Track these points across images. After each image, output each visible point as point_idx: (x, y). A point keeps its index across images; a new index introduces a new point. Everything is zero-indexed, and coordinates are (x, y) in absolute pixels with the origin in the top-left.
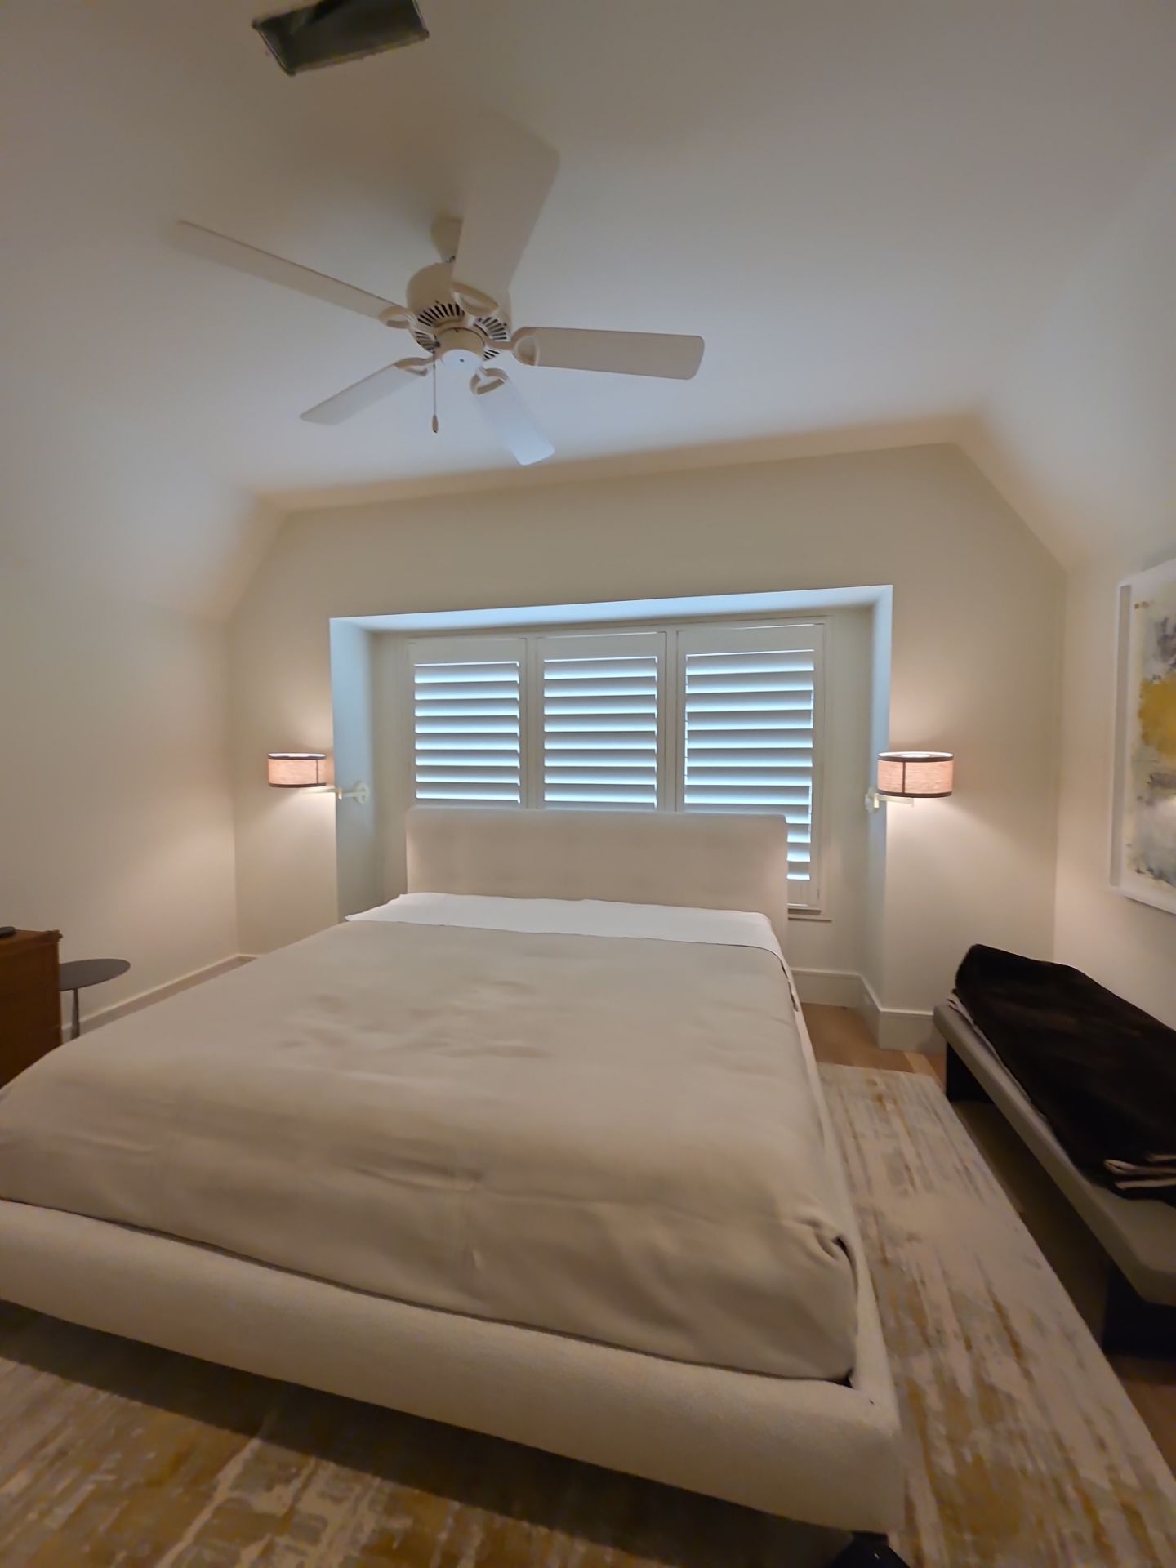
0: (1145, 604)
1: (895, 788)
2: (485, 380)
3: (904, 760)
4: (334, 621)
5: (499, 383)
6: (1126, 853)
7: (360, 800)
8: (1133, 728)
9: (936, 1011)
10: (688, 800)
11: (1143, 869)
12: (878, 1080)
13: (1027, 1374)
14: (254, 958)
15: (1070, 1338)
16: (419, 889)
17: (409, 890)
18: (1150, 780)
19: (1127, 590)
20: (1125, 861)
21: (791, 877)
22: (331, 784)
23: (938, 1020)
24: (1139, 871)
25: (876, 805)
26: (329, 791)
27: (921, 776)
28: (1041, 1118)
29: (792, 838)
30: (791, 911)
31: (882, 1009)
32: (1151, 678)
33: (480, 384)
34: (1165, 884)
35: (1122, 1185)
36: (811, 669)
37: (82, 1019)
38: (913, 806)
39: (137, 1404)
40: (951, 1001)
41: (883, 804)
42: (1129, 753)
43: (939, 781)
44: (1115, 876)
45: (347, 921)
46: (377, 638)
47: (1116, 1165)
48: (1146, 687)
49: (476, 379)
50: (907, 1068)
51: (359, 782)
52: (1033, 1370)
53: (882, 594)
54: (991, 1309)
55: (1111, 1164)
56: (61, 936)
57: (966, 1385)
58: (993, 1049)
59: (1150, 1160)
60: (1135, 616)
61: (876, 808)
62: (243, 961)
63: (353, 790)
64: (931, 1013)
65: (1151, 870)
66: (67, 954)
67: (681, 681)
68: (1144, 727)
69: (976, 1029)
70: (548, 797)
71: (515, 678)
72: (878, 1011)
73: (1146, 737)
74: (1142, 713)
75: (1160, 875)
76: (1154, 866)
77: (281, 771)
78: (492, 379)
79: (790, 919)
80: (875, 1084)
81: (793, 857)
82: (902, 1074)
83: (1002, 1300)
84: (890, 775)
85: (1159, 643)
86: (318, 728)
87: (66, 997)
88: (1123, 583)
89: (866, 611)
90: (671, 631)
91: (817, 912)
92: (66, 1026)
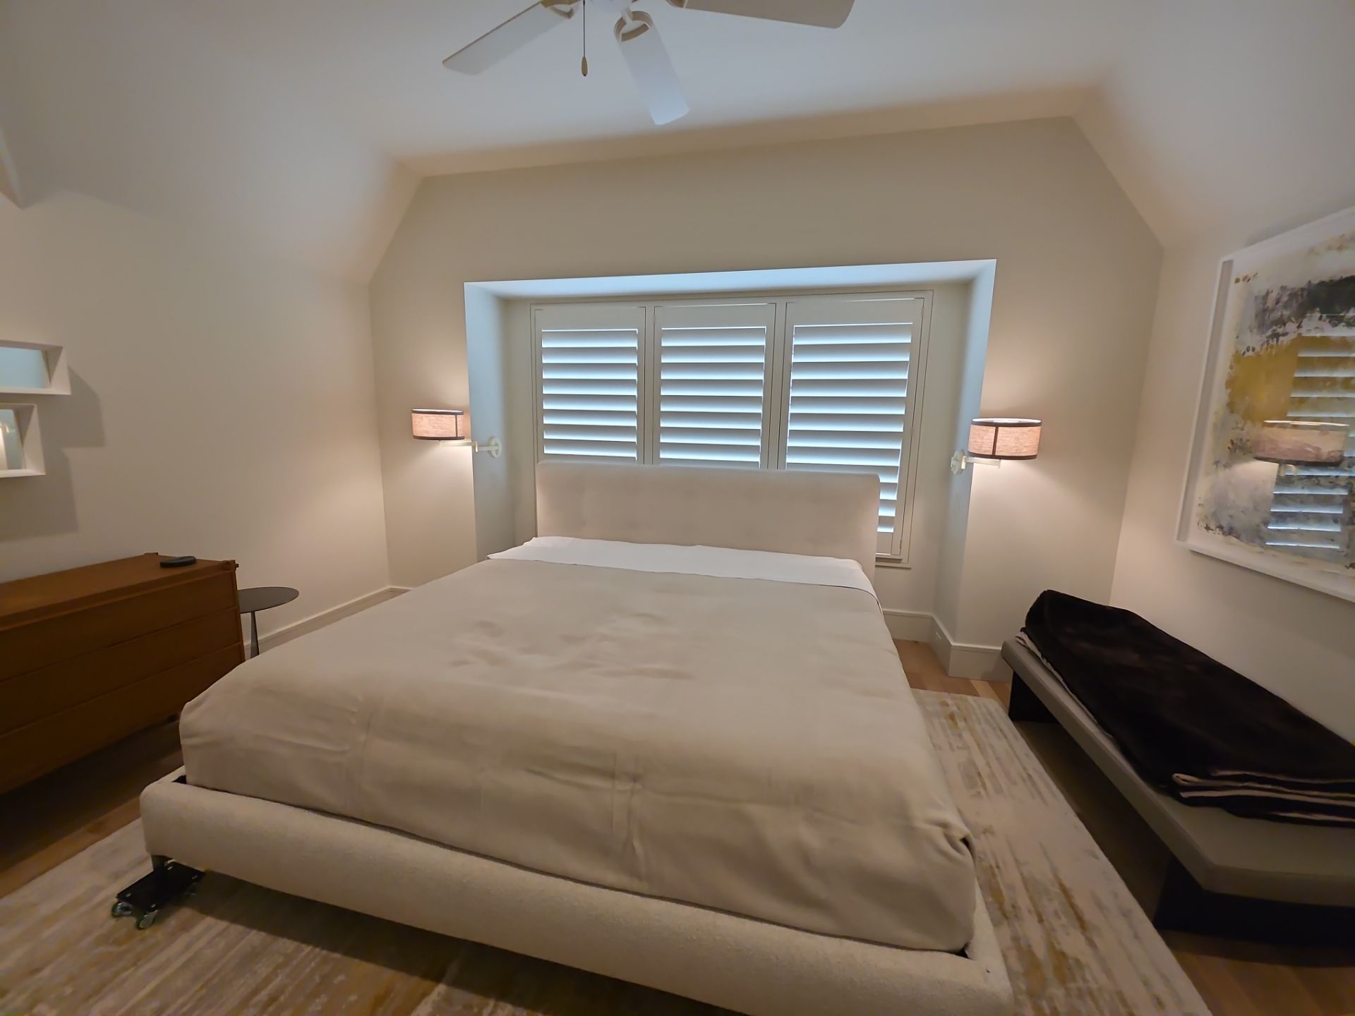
0: (1247, 279)
1: (986, 451)
2: (631, 25)
3: (997, 425)
4: (468, 286)
5: (643, 28)
6: (1196, 510)
7: (494, 454)
8: (1219, 396)
9: (1005, 646)
10: (789, 460)
11: (1212, 526)
12: (950, 702)
13: (1091, 943)
14: (406, 591)
15: (1126, 914)
16: (550, 532)
17: (538, 534)
18: (1230, 446)
19: (1228, 265)
20: (1194, 519)
21: (880, 530)
22: (468, 438)
23: (1006, 655)
24: (1208, 528)
25: (963, 467)
26: (468, 444)
27: (1011, 440)
28: (1109, 738)
29: (884, 496)
30: (878, 559)
31: (953, 644)
32: (1244, 349)
33: (625, 29)
34: (1233, 540)
35: (1184, 795)
36: (909, 341)
37: (259, 638)
38: (999, 467)
39: (337, 956)
40: (1019, 638)
41: (970, 466)
42: (1211, 419)
43: (1027, 445)
44: (1183, 533)
45: (489, 558)
46: (507, 304)
47: (1180, 777)
48: (1238, 358)
49: (621, 23)
50: (974, 693)
51: (491, 438)
52: (1097, 940)
53: (985, 269)
54: (1057, 890)
55: (1177, 777)
56: (237, 566)
57: (1041, 951)
58: (1061, 680)
59: (1213, 774)
60: (1234, 291)
61: (963, 470)
62: (394, 593)
63: (488, 445)
64: (1000, 648)
65: (1221, 527)
66: (244, 581)
67: (787, 349)
68: (1230, 395)
69: (1044, 661)
70: (663, 455)
71: (634, 344)
72: (951, 645)
73: (1231, 406)
74: (1230, 383)
75: (1230, 532)
76: (1224, 524)
77: (424, 424)
78: (638, 23)
79: (876, 566)
80: (948, 705)
81: (883, 512)
82: (970, 698)
83: (1068, 884)
84: (983, 438)
85: (1257, 316)
86: (456, 389)
87: (246, 618)
88: (1226, 259)
89: (965, 287)
90: (781, 302)
91: (899, 561)
92: (247, 642)
